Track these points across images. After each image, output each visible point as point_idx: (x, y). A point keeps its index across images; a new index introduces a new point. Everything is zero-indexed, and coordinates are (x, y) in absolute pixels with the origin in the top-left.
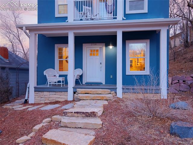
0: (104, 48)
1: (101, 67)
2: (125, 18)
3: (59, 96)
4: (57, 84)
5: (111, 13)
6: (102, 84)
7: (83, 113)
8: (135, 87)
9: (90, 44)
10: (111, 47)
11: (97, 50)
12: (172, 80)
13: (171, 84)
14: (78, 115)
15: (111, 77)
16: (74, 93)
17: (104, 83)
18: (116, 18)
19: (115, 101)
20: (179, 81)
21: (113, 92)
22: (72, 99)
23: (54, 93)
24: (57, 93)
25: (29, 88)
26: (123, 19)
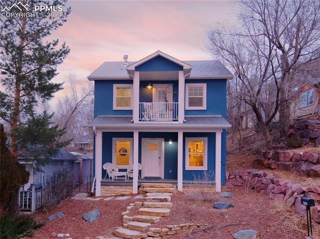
0: (163, 143)
1: (160, 162)
2: (185, 121)
3: (124, 190)
4: (116, 178)
5: (171, 111)
6: (161, 178)
7: (158, 199)
8: (194, 182)
9: (149, 139)
10: (171, 143)
11: (156, 145)
12: (229, 175)
13: (228, 179)
14: (155, 200)
15: (171, 172)
16: (139, 187)
17: (163, 178)
18: (177, 120)
19: (177, 193)
20: (235, 176)
21: (175, 186)
22: (137, 193)
23: (120, 187)
24: (122, 187)
25: (95, 182)
26: (184, 122)
